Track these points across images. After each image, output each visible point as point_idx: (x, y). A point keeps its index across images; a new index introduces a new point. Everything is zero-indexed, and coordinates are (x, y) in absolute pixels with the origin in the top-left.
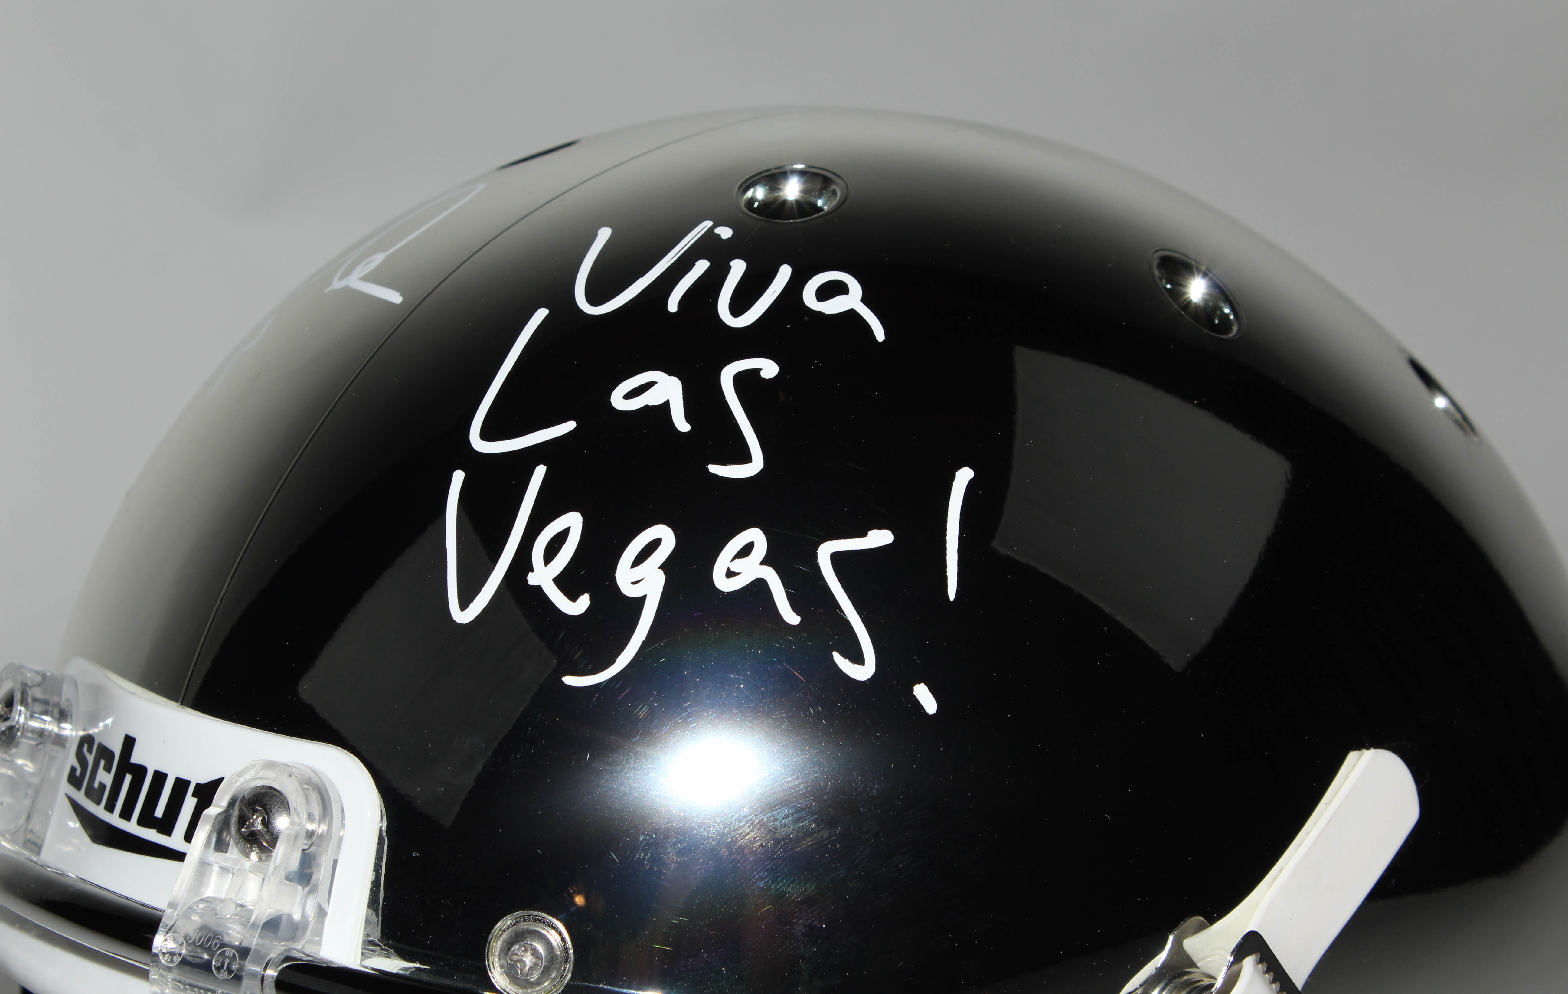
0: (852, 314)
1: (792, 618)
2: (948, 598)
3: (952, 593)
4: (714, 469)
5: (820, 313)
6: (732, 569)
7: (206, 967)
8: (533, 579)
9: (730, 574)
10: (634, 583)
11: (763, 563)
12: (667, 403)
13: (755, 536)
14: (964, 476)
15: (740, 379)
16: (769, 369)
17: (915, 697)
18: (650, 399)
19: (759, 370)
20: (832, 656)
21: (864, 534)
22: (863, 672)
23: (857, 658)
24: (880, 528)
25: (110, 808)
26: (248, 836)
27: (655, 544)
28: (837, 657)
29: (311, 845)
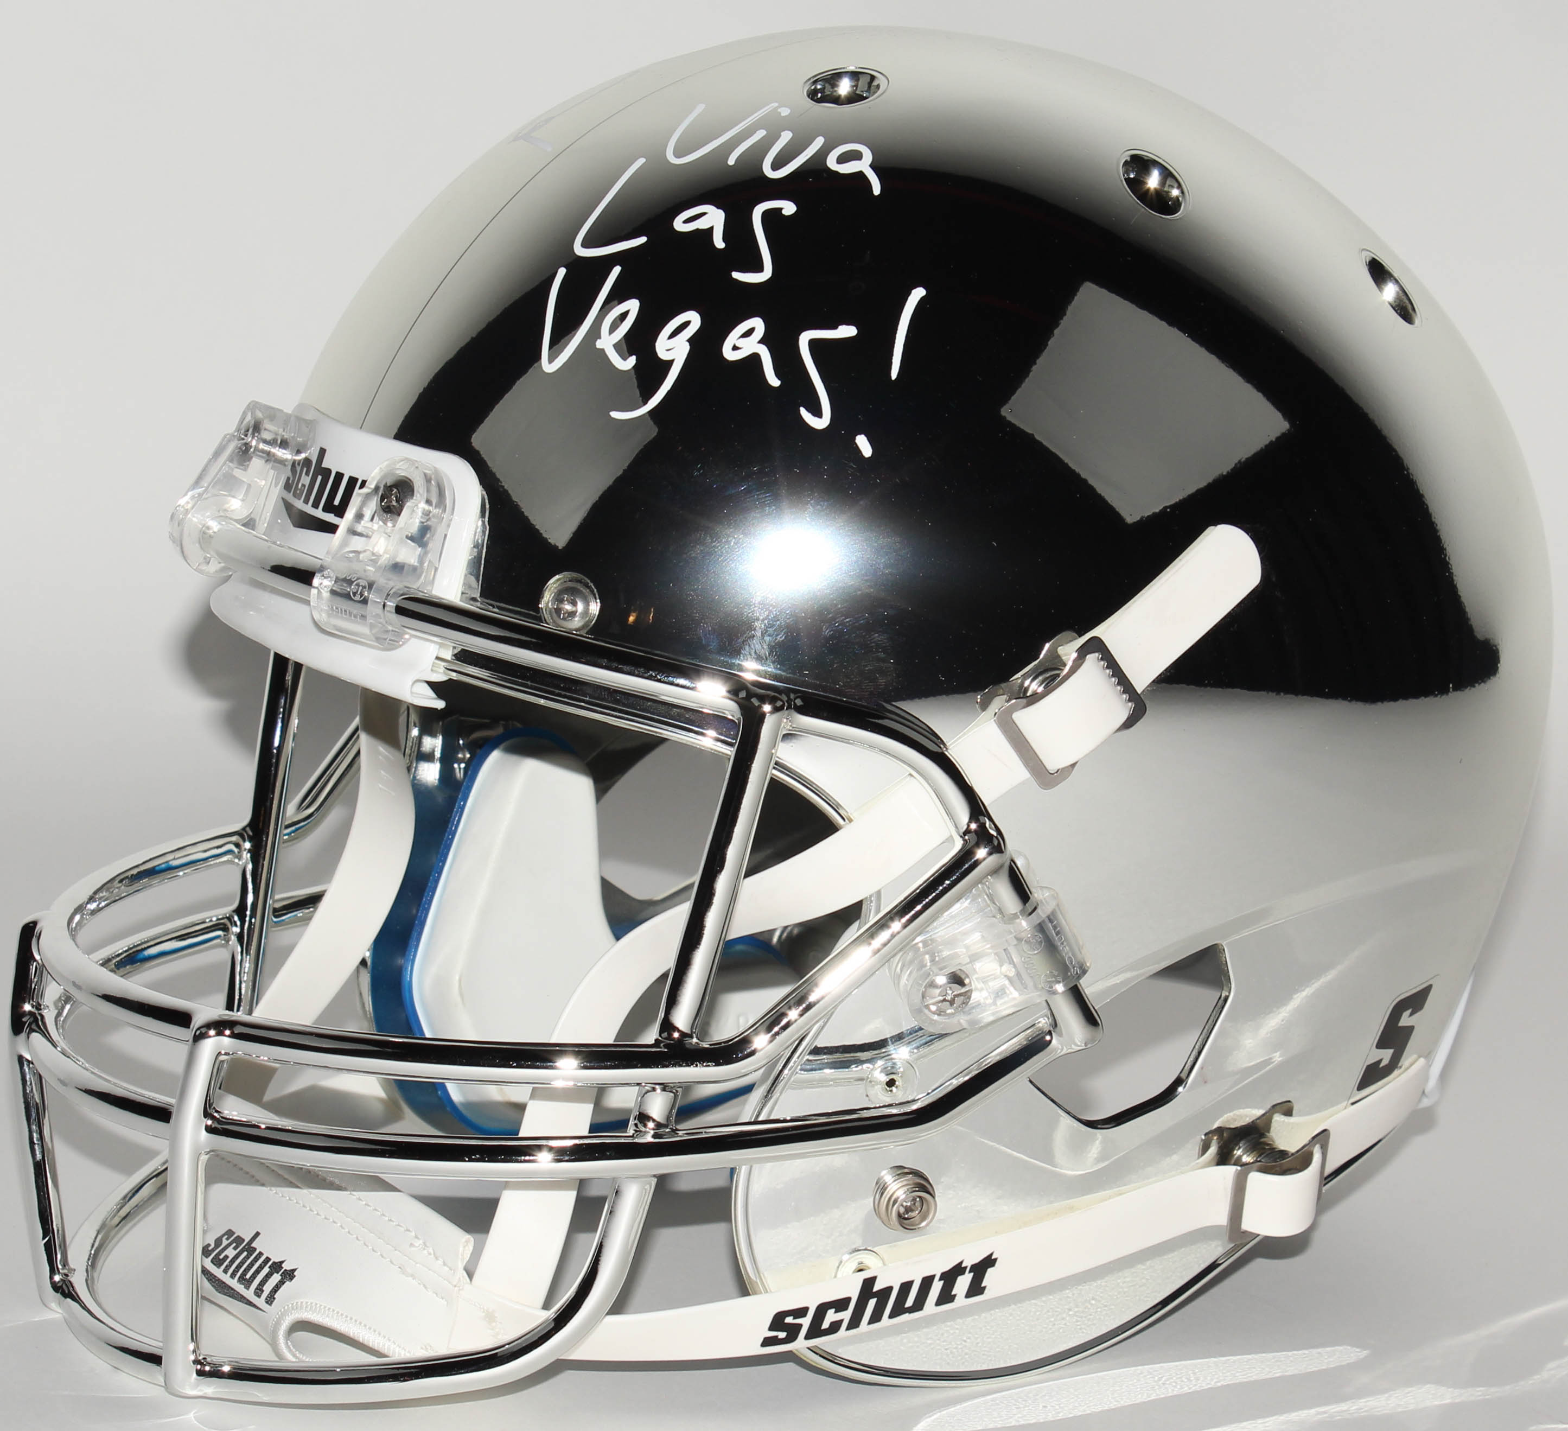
0: (860, 175)
1: (774, 382)
2: (891, 377)
3: (894, 374)
4: (736, 275)
5: (837, 172)
6: (737, 345)
7: (347, 596)
8: (599, 344)
9: (735, 348)
10: (668, 350)
11: (760, 342)
12: (712, 228)
13: (757, 324)
14: (918, 294)
15: (766, 215)
16: (789, 208)
17: (856, 444)
18: (701, 224)
19: (781, 209)
20: (799, 410)
21: (835, 327)
22: (820, 423)
23: (818, 413)
24: (848, 324)
25: (306, 502)
26: (385, 508)
27: (686, 324)
28: (803, 412)
29: (427, 520)
